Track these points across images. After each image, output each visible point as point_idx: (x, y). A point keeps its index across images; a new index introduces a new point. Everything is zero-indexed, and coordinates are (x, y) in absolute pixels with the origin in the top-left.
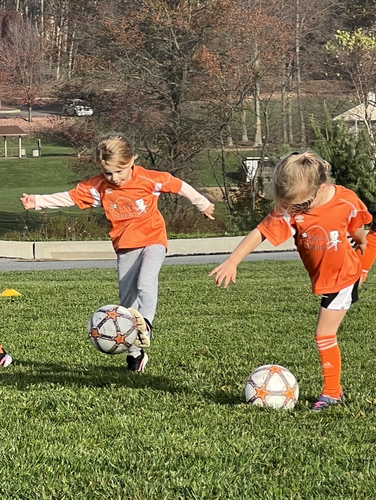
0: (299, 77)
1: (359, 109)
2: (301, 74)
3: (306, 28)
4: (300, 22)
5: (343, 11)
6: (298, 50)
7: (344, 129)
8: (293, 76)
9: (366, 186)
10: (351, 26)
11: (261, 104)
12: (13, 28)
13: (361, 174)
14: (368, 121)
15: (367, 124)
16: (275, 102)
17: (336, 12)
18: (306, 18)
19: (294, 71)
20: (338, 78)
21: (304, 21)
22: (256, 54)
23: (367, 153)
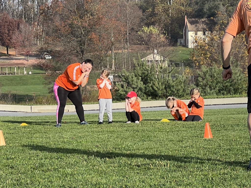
0: (128, 44)
1: (151, 56)
2: (129, 43)
3: (131, 26)
4: (129, 24)
5: (145, 20)
6: (128, 34)
7: (146, 63)
8: (126, 43)
9: (154, 85)
10: (148, 25)
11: (114, 54)
12: (22, 26)
13: (152, 80)
14: (155, 60)
15: (154, 61)
16: (119, 53)
17: (142, 20)
18: (131, 22)
19: (127, 42)
20: (143, 44)
21: (130, 23)
22: (112, 36)
23: (155, 72)
